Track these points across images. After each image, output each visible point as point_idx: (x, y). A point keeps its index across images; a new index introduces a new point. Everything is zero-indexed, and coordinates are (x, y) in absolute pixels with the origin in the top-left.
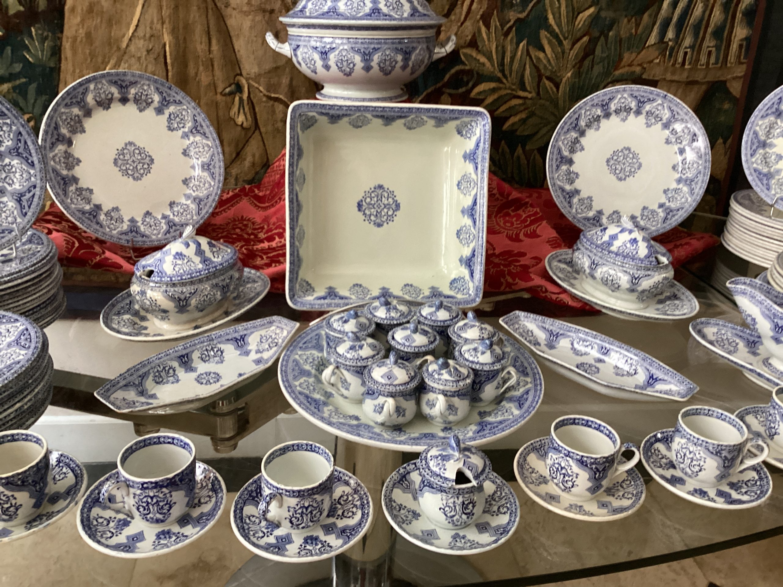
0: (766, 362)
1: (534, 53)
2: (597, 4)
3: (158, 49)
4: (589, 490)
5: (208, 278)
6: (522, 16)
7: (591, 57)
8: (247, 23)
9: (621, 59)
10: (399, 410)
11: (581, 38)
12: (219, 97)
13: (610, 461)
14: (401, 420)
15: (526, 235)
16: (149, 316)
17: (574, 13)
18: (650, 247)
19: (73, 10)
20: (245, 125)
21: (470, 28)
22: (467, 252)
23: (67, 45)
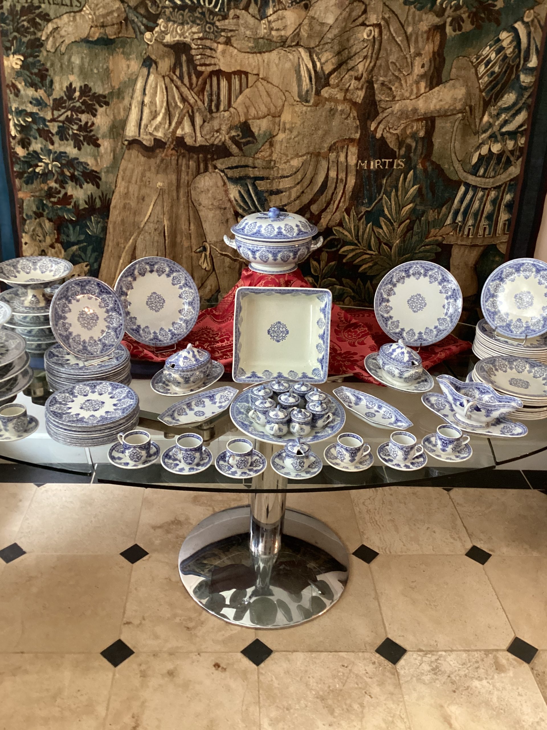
0: (454, 415)
1: (376, 229)
2: (415, 202)
3: (161, 228)
4: (350, 461)
5: (198, 368)
6: (369, 209)
7: (411, 231)
8: (211, 214)
9: (429, 232)
10: (280, 429)
11: (404, 221)
12: (193, 253)
13: (358, 449)
14: (281, 434)
15: (359, 343)
16: (170, 384)
17: (400, 207)
18: (410, 356)
19: (115, 207)
20: (207, 269)
21: (339, 216)
22: (321, 357)
23: (110, 226)
